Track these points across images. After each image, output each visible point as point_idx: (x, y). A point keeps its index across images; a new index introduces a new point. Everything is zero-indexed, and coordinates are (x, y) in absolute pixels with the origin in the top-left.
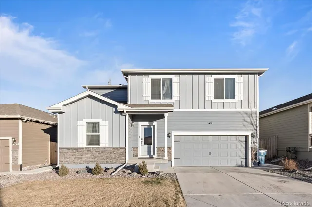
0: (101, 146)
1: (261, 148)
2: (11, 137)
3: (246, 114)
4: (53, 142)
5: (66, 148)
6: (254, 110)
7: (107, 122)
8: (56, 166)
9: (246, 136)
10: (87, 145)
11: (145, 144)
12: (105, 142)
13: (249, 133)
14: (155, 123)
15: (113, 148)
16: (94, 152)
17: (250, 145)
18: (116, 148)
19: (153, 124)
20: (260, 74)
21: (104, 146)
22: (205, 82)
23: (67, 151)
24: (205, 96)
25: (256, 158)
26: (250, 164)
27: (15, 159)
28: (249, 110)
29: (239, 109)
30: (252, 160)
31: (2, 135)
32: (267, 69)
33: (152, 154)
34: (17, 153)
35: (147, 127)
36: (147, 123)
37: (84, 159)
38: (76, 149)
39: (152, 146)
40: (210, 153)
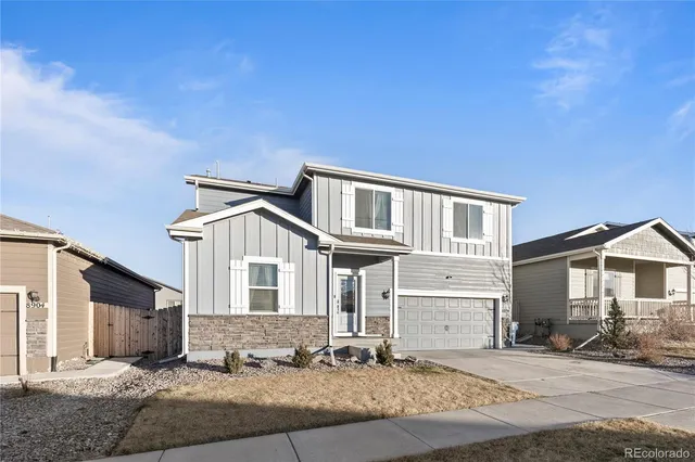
0: (281, 312)
1: (514, 319)
2: (24, 287)
3: (497, 265)
4: (101, 304)
5: (204, 316)
6: (505, 259)
7: (292, 265)
8: (180, 356)
9: (495, 301)
10: (251, 309)
11: (343, 310)
12: (288, 305)
13: (499, 296)
14: (362, 272)
15: (305, 317)
16: (266, 325)
17: (501, 315)
18: (310, 317)
19: (360, 274)
20: (513, 204)
21: (287, 313)
22: (442, 206)
23: (206, 322)
24: (441, 230)
25: (508, 335)
26: (501, 343)
27: (38, 344)
28: (500, 259)
29: (487, 257)
30: (504, 337)
31: (5, 283)
32: (525, 199)
33: (355, 330)
34: (45, 326)
35: (346, 278)
36: (348, 271)
37: (246, 338)
38: (229, 319)
39: (355, 315)
40: (447, 328)
